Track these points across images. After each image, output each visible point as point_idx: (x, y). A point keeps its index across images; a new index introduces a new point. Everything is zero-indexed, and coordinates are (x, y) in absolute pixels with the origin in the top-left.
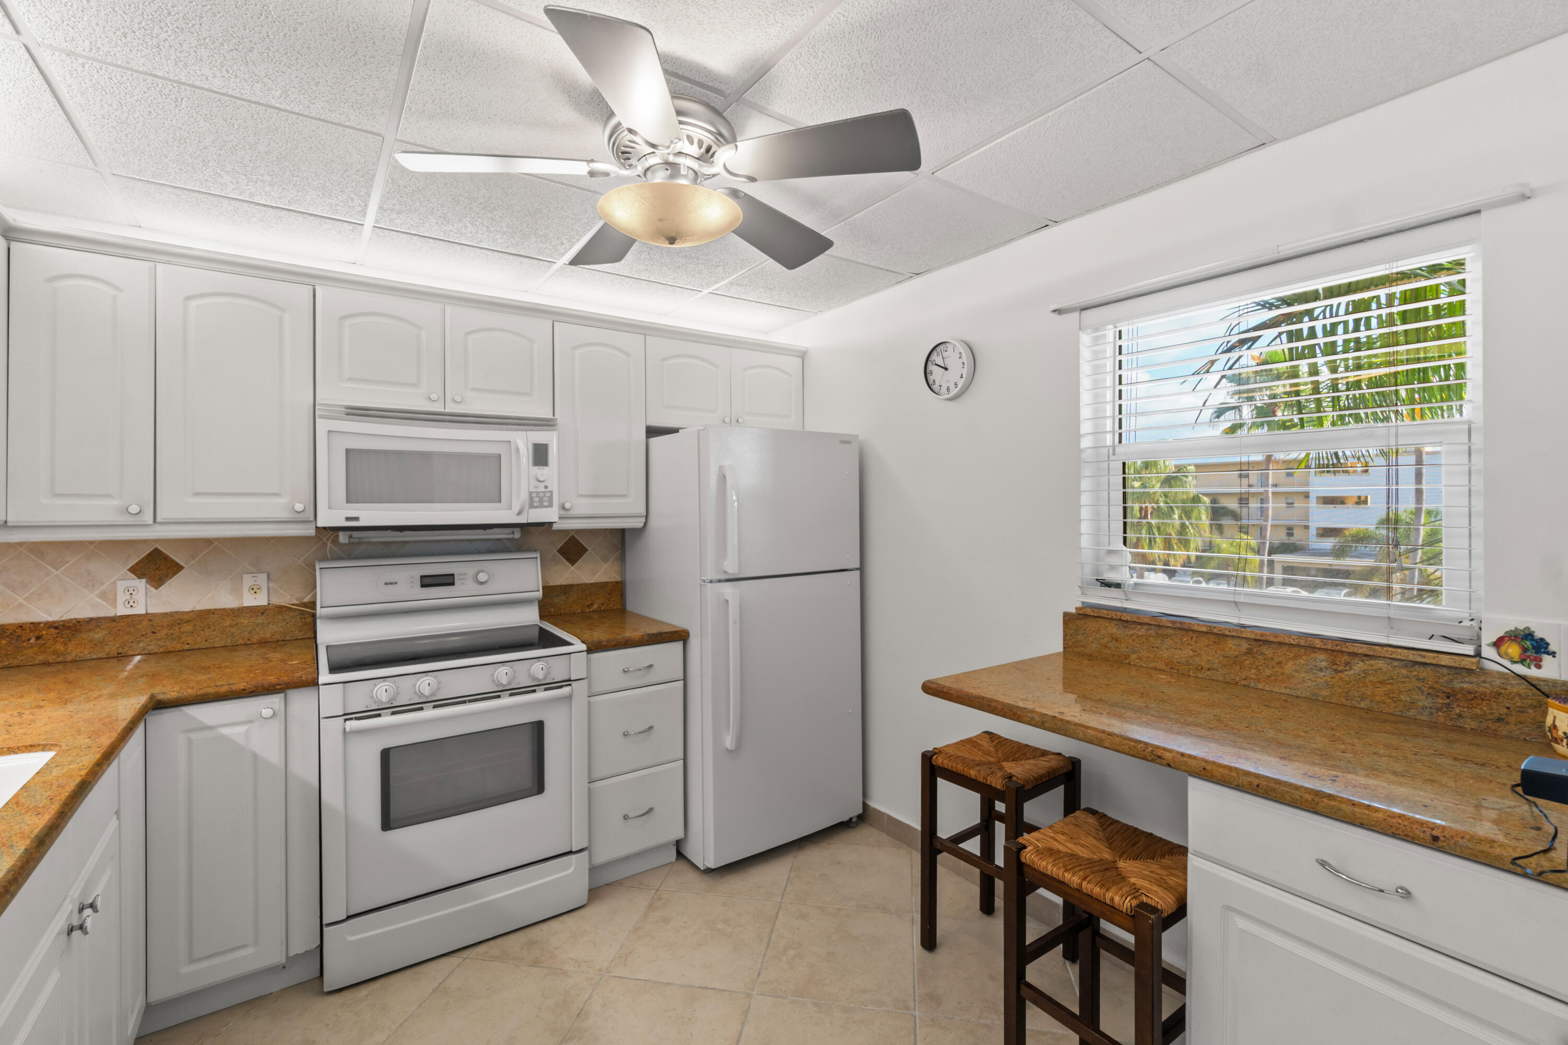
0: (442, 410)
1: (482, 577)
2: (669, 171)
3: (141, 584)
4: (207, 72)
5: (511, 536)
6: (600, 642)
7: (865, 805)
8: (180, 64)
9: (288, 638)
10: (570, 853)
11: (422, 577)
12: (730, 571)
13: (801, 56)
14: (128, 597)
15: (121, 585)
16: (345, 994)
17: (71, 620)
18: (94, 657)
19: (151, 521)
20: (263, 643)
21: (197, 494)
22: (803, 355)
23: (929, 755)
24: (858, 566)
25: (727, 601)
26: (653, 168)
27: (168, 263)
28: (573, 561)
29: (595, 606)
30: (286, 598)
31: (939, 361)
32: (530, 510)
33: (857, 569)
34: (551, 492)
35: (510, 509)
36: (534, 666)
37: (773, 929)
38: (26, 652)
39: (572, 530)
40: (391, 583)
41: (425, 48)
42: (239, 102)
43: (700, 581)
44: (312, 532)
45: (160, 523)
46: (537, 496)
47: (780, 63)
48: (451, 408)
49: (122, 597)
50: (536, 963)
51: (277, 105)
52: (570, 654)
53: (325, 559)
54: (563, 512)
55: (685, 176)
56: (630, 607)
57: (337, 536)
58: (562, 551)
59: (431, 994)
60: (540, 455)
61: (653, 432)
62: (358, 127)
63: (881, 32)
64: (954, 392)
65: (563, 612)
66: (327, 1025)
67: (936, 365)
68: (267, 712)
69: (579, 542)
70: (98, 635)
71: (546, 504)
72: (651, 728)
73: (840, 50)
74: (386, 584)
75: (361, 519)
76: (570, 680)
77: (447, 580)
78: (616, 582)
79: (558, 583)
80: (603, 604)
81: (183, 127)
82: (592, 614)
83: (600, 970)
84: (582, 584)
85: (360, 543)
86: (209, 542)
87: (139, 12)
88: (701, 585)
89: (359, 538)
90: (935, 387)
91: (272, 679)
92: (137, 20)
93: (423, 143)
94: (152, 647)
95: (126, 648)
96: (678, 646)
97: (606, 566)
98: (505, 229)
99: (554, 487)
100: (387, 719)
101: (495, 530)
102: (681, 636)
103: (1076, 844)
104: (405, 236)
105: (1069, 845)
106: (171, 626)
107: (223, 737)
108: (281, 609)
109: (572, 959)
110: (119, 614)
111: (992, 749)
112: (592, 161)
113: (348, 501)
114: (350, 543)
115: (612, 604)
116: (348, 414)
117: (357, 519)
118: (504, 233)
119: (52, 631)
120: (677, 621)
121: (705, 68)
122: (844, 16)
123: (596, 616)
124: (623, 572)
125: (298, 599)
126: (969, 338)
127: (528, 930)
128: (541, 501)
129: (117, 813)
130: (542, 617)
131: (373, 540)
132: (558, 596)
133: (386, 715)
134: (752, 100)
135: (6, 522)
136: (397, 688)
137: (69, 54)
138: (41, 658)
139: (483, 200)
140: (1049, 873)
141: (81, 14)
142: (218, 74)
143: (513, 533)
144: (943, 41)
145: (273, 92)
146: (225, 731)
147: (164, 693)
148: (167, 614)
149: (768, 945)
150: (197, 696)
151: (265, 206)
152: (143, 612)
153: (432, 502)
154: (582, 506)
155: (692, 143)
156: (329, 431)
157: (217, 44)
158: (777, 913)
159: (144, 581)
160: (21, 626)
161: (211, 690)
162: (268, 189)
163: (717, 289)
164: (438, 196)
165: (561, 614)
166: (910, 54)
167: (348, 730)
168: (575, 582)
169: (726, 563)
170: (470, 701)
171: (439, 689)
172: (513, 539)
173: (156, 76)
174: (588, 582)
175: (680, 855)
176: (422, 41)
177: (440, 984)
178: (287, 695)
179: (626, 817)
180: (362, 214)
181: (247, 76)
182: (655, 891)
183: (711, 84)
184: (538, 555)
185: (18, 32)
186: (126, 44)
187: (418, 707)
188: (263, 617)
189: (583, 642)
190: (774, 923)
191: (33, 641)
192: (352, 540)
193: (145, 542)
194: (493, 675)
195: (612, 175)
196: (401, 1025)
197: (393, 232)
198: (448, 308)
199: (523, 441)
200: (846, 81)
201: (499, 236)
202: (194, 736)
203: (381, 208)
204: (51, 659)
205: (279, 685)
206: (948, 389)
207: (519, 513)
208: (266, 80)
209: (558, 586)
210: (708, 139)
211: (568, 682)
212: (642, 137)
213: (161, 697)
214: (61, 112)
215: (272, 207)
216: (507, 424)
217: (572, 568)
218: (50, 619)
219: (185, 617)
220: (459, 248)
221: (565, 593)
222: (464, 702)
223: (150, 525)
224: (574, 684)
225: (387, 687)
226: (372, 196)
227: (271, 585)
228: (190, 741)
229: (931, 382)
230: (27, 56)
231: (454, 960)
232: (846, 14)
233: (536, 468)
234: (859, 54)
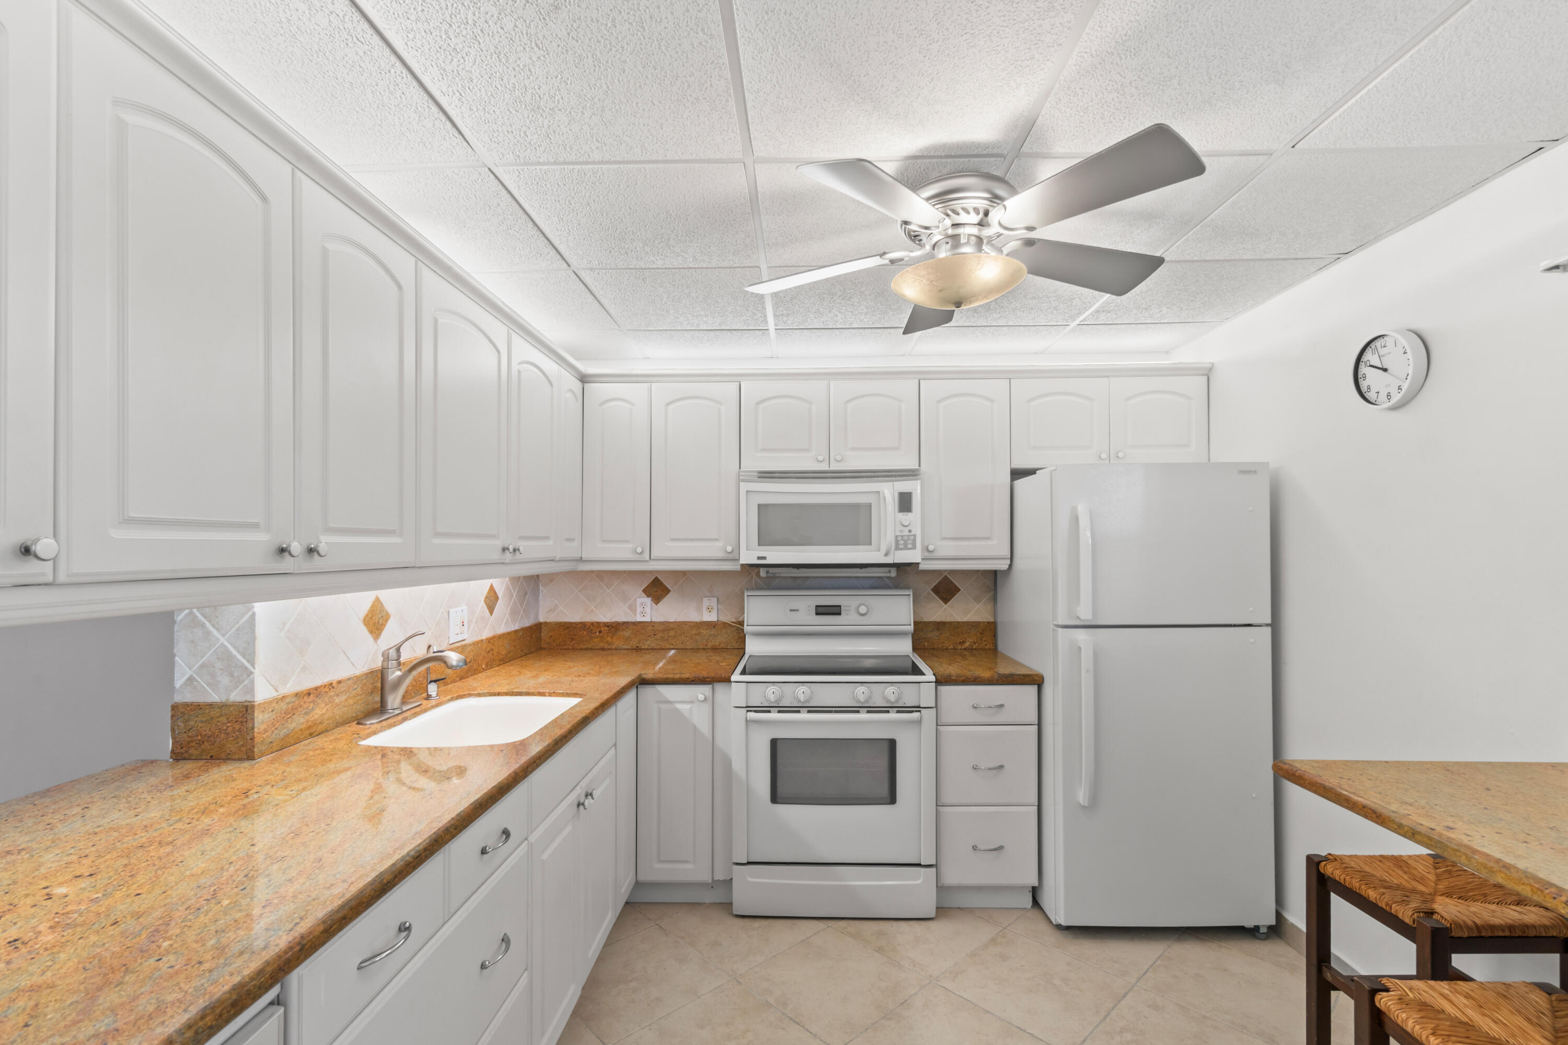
0: (826, 468)
1: (863, 609)
2: (950, 244)
3: (648, 601)
4: (653, 259)
5: (888, 575)
6: (950, 676)
7: (1279, 916)
8: (639, 259)
9: (729, 647)
10: (919, 865)
11: (817, 606)
12: (1082, 618)
13: (1060, 100)
14: (642, 610)
15: (639, 601)
16: (746, 921)
17: (614, 622)
18: (625, 647)
19: (648, 559)
20: (715, 649)
21: (672, 540)
22: (1208, 373)
23: (1316, 860)
24: (1269, 621)
25: (1080, 648)
26: (938, 244)
27: (658, 382)
28: (946, 600)
29: (967, 644)
30: (727, 618)
31: (1375, 361)
32: (896, 552)
33: (1267, 625)
34: (915, 536)
35: (879, 551)
36: (888, 689)
37: (1116, 1006)
38: (594, 640)
39: (945, 571)
40: (794, 610)
41: (763, 203)
42: (673, 270)
43: (1052, 626)
44: (738, 568)
45: (653, 560)
46: (902, 540)
47: (1043, 112)
48: (835, 467)
49: (639, 609)
50: (880, 950)
51: (694, 266)
52: (919, 683)
53: (752, 589)
54: (927, 554)
55: (968, 243)
56: (1001, 647)
57: (759, 571)
58: (936, 590)
59: (800, 942)
60: (905, 503)
61: (1017, 474)
62: (742, 266)
63: (1134, 49)
64: (1396, 397)
65: (936, 646)
66: (731, 937)
67: (1371, 366)
68: (701, 697)
69: (951, 582)
70: (627, 633)
71: (910, 546)
72: (1001, 767)
73: (1098, 80)
74: (791, 610)
75: (767, 559)
76: (919, 707)
77: (835, 611)
78: (988, 623)
79: (932, 620)
80: (975, 643)
81: (651, 294)
82: (963, 651)
83: (931, 976)
84: (955, 622)
85: (774, 577)
86: (684, 573)
87: (613, 238)
88: (1053, 629)
89: (773, 573)
90: (1371, 396)
91: (704, 674)
92: (613, 242)
93: (785, 264)
94: (653, 645)
95: (641, 644)
96: (1033, 689)
97: (978, 606)
98: (865, 310)
99: (917, 531)
100: (774, 716)
101: (869, 569)
102: (1037, 681)
103: (1484, 1015)
104: (797, 331)
105: (1470, 1012)
106: (663, 631)
107: (677, 711)
108: (725, 625)
109: (910, 958)
110: (638, 620)
111: (1432, 877)
112: (884, 253)
113: (760, 544)
114: (767, 577)
115: (984, 643)
116: (760, 477)
117: (764, 558)
118: (866, 314)
119: (606, 628)
120: (1033, 663)
121: (973, 143)
122: (1086, 53)
123: (966, 653)
124: (995, 614)
125: (735, 618)
126: (1415, 326)
127: (881, 923)
128: (906, 544)
129: (615, 745)
130: (915, 649)
131: (783, 575)
132: (932, 631)
133: (774, 712)
134: (1031, 151)
135: (581, 558)
136: (782, 692)
137: (591, 269)
138: (601, 645)
139: (840, 293)
140: (1409, 1029)
141: (590, 248)
142: (658, 258)
143: (890, 572)
144: (1217, 27)
145: (689, 260)
146: (679, 706)
147: (646, 674)
148: (661, 622)
149: (1105, 1018)
150: (663, 679)
151: (708, 330)
152: (649, 620)
153: (858, 544)
154: (946, 548)
155: (968, 212)
156: (747, 491)
157: (652, 241)
158: (1126, 994)
159: (650, 599)
160: (592, 624)
161: (670, 676)
162: (705, 319)
163: (1085, 320)
164: (808, 298)
165: (934, 649)
166: (1181, 53)
167: (748, 719)
168: (948, 619)
169: (1079, 609)
170: (836, 712)
171: (811, 698)
172: (889, 578)
173: (631, 269)
174: (960, 620)
175: (1036, 903)
176: (760, 200)
177: (807, 938)
178: (715, 687)
179: (975, 848)
180: (764, 322)
181: (672, 255)
182: (1002, 929)
183: (985, 152)
184: (910, 592)
185: (569, 266)
186: (612, 257)
187: (796, 710)
188: (714, 630)
189: (934, 675)
190: (1119, 1002)
191: (597, 634)
192: (768, 575)
193: (651, 572)
194: (853, 692)
195: (906, 259)
196: (775, 956)
197: (789, 331)
198: (832, 383)
199: (889, 491)
200: (1120, 102)
201: (863, 317)
202: (663, 706)
203: (775, 315)
204: (606, 646)
205: (708, 678)
206: (1389, 395)
207: (886, 555)
208: (682, 254)
209: (932, 622)
210: (982, 204)
211: (917, 709)
212: (916, 224)
213: (644, 676)
214: (596, 301)
215: (711, 330)
216: (878, 477)
217: (946, 606)
218: (606, 620)
219: (671, 626)
220: (837, 332)
221: (938, 629)
222: (831, 712)
223: (646, 561)
224: (923, 711)
225: (774, 690)
226: (767, 309)
227: (719, 606)
228: (659, 709)
229: (1364, 389)
230: (575, 276)
231: (821, 925)
232: (1087, 50)
233: (901, 514)
234: (1121, 76)
